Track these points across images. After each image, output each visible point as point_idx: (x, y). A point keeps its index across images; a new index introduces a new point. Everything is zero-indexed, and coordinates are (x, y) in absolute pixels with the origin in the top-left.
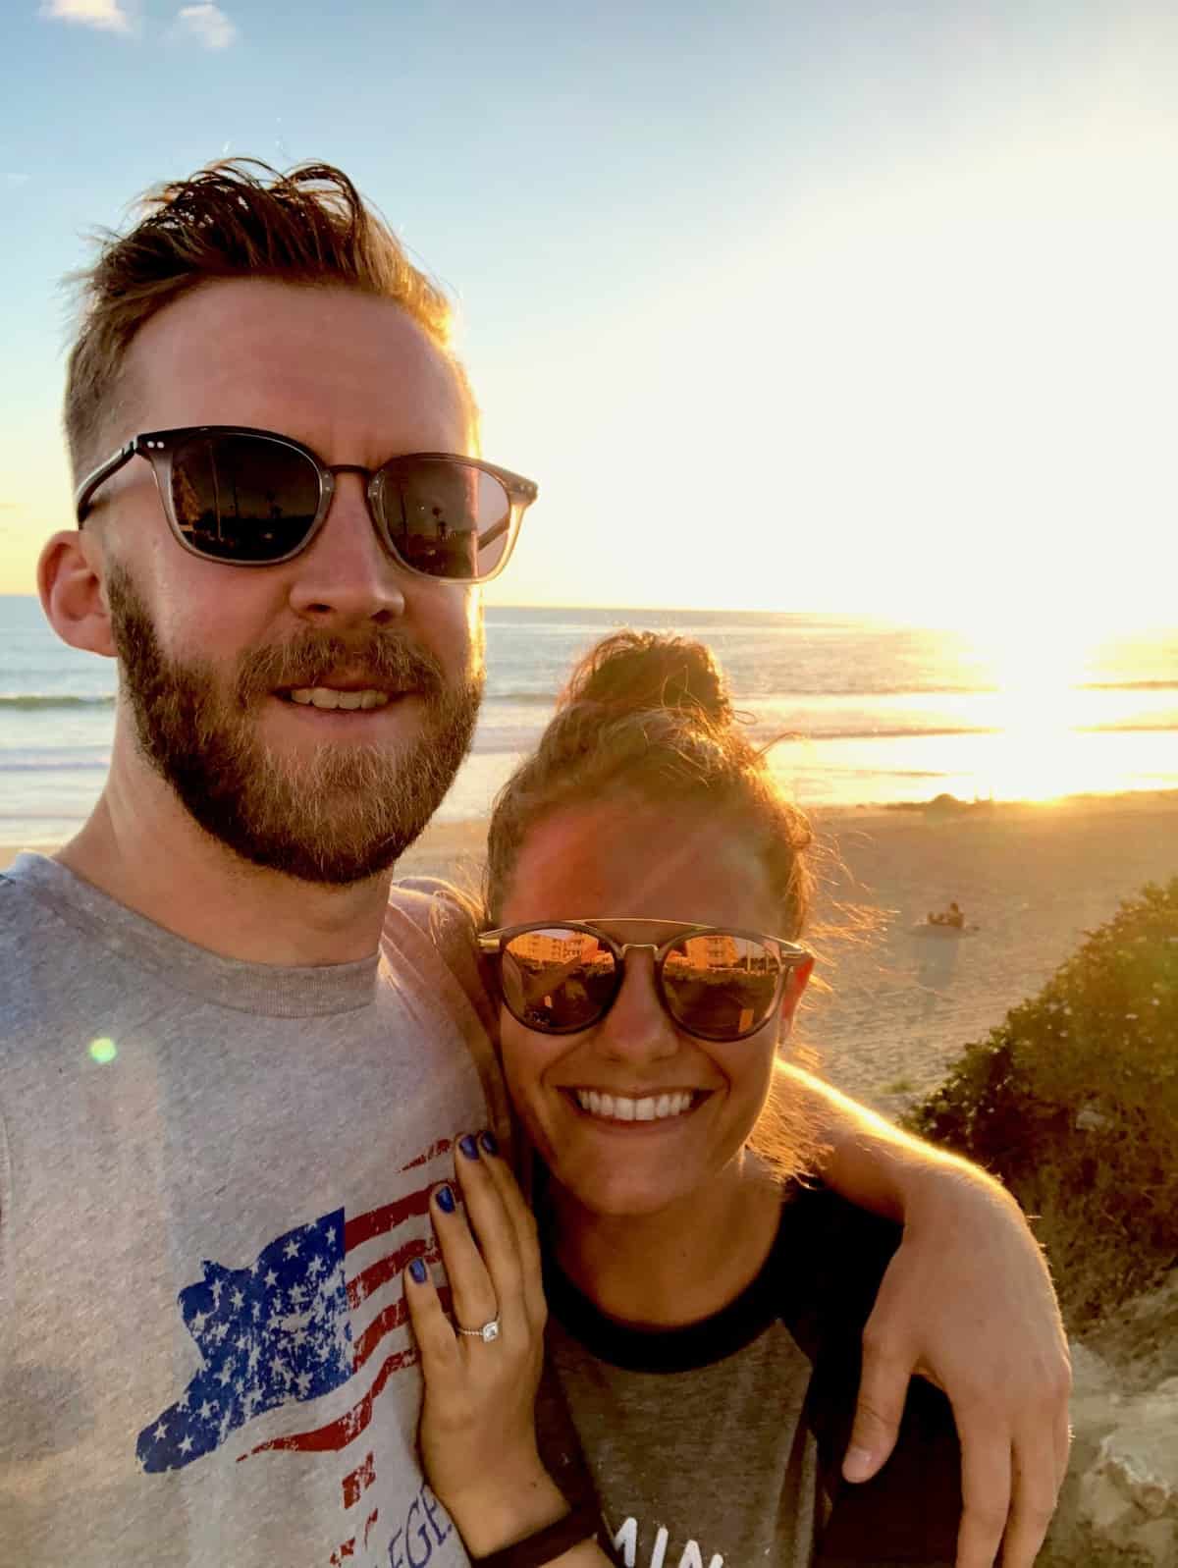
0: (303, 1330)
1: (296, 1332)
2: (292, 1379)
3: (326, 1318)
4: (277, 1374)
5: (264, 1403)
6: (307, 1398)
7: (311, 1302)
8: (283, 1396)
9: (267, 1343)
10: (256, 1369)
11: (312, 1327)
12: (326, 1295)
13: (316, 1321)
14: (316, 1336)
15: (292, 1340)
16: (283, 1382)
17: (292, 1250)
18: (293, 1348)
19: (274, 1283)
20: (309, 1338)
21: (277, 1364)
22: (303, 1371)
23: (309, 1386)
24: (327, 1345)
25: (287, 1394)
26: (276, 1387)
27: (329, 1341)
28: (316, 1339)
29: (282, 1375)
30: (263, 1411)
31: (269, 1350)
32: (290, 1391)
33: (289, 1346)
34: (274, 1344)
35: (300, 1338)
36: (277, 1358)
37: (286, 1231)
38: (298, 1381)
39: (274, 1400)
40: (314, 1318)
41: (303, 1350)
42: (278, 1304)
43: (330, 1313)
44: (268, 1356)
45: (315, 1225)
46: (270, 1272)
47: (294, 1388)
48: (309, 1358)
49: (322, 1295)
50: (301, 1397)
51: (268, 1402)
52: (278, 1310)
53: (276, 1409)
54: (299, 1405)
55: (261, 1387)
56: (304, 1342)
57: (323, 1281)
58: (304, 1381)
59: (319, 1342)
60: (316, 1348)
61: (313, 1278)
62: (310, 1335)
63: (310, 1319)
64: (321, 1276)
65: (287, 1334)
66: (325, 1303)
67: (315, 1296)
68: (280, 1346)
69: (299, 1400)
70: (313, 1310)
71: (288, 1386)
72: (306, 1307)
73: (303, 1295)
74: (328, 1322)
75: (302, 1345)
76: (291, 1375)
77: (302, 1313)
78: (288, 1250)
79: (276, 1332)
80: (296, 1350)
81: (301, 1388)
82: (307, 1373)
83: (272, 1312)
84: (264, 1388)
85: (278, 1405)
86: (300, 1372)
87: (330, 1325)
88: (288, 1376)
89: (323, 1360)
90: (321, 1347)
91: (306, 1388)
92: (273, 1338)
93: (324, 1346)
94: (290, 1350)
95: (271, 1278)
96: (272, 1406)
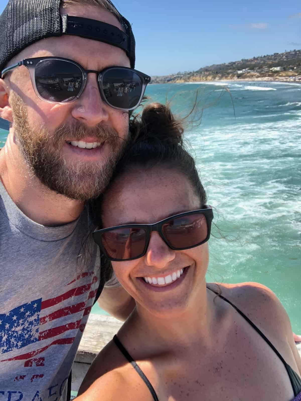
0: (21, 330)
1: (19, 331)
2: (16, 344)
3: (28, 327)
4: (12, 342)
5: (7, 350)
6: (20, 348)
7: (24, 323)
8: (13, 348)
9: (10, 334)
10: (5, 341)
11: (24, 329)
12: (29, 321)
13: (25, 328)
14: (24, 331)
15: (17, 333)
16: (14, 344)
17: (22, 310)
18: (17, 335)
19: (16, 319)
20: (22, 332)
21: (13, 340)
22: (20, 341)
23: (21, 345)
24: (28, 334)
25: (14, 348)
26: (11, 346)
27: (29, 333)
28: (24, 333)
29: (14, 343)
30: (6, 352)
31: (10, 336)
32: (15, 347)
33: (16, 335)
34: (12, 335)
35: (20, 332)
36: (13, 338)
37: (21, 305)
38: (18, 344)
39: (10, 349)
40: (24, 327)
41: (20, 335)
42: (16, 324)
43: (30, 326)
44: (10, 338)
45: (30, 303)
46: (15, 316)
47: (17, 345)
48: (22, 338)
49: (28, 321)
50: (18, 348)
51: (8, 350)
52: (15, 326)
53: (11, 351)
54: (17, 350)
55: (6, 346)
56: (21, 333)
57: (29, 318)
58: (20, 344)
59: (25, 333)
60: (24, 335)
61: (26, 317)
62: (22, 331)
63: (23, 327)
64: (29, 316)
65: (16, 332)
66: (28, 323)
67: (25, 321)
68: (14, 335)
69: (17, 349)
70: (24, 325)
71: (15, 345)
72: (22, 324)
73: (23, 321)
74: (29, 328)
75: (20, 334)
76: (16, 342)
77: (21, 326)
78: (21, 310)
79: (13, 331)
80: (18, 336)
81: (19, 346)
82: (21, 341)
83: (14, 327)
84: (8, 346)
85: (11, 350)
86: (19, 341)
87: (30, 329)
88: (15, 343)
89: (26, 338)
90: (26, 335)
91: (20, 346)
92: (12, 333)
93: (27, 334)
94: (17, 336)
95: (15, 318)
96: (10, 351)
